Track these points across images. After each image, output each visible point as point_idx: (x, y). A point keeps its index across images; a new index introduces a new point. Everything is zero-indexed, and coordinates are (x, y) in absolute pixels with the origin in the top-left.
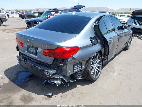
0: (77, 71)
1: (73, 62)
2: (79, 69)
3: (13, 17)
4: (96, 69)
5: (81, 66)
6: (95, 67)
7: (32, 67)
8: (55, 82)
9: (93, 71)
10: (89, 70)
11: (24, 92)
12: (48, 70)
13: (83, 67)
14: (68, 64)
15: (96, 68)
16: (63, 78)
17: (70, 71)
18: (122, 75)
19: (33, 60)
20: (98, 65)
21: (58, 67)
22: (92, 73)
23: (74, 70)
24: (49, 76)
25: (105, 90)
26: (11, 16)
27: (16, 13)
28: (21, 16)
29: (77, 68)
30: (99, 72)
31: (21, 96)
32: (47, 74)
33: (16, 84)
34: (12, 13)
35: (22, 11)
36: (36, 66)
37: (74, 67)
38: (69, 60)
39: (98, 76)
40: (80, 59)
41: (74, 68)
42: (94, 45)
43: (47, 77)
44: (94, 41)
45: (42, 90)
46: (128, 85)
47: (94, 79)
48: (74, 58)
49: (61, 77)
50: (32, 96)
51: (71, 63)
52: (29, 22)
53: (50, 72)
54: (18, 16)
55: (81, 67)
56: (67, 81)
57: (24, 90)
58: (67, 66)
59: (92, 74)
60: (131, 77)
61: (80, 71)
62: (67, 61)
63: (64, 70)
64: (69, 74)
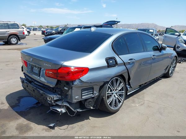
0: (87, 98)
1: (80, 86)
2: (89, 96)
3: (35, 34)
4: (115, 98)
5: (93, 91)
6: (114, 96)
7: (34, 90)
8: (58, 110)
9: (111, 99)
10: (104, 98)
11: (22, 121)
12: (50, 94)
13: (95, 94)
14: (73, 88)
15: (116, 96)
16: (68, 105)
17: (77, 97)
18: (152, 108)
19: (35, 82)
20: (120, 93)
21: (62, 91)
22: (109, 102)
23: (82, 96)
24: (51, 101)
25: (124, 125)
26: (32, 33)
27: (39, 30)
28: (43, 33)
29: (87, 94)
30: (120, 102)
31: (17, 124)
32: (49, 99)
33: (16, 111)
34: (34, 30)
35: (46, 28)
36: (39, 90)
37: (83, 92)
38: (74, 83)
39: (118, 108)
40: (91, 83)
41: (82, 94)
42: (112, 67)
43: (49, 103)
44: (111, 62)
45: (44, 119)
46: (157, 121)
47: (111, 110)
48: (82, 81)
49: (65, 104)
50: (30, 125)
51: (78, 87)
52: (48, 40)
53: (52, 96)
54: (40, 33)
55: (93, 94)
56: (73, 110)
57: (23, 118)
58: (73, 91)
59: (109, 104)
60: (164, 111)
61: (91, 98)
62: (71, 84)
63: (69, 96)
64: (75, 101)
